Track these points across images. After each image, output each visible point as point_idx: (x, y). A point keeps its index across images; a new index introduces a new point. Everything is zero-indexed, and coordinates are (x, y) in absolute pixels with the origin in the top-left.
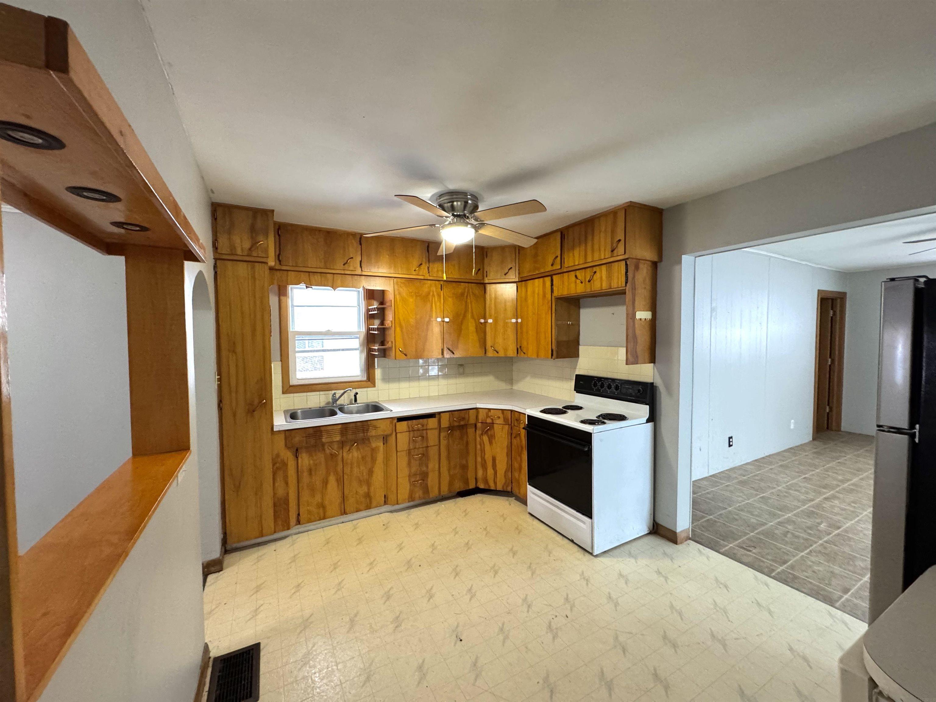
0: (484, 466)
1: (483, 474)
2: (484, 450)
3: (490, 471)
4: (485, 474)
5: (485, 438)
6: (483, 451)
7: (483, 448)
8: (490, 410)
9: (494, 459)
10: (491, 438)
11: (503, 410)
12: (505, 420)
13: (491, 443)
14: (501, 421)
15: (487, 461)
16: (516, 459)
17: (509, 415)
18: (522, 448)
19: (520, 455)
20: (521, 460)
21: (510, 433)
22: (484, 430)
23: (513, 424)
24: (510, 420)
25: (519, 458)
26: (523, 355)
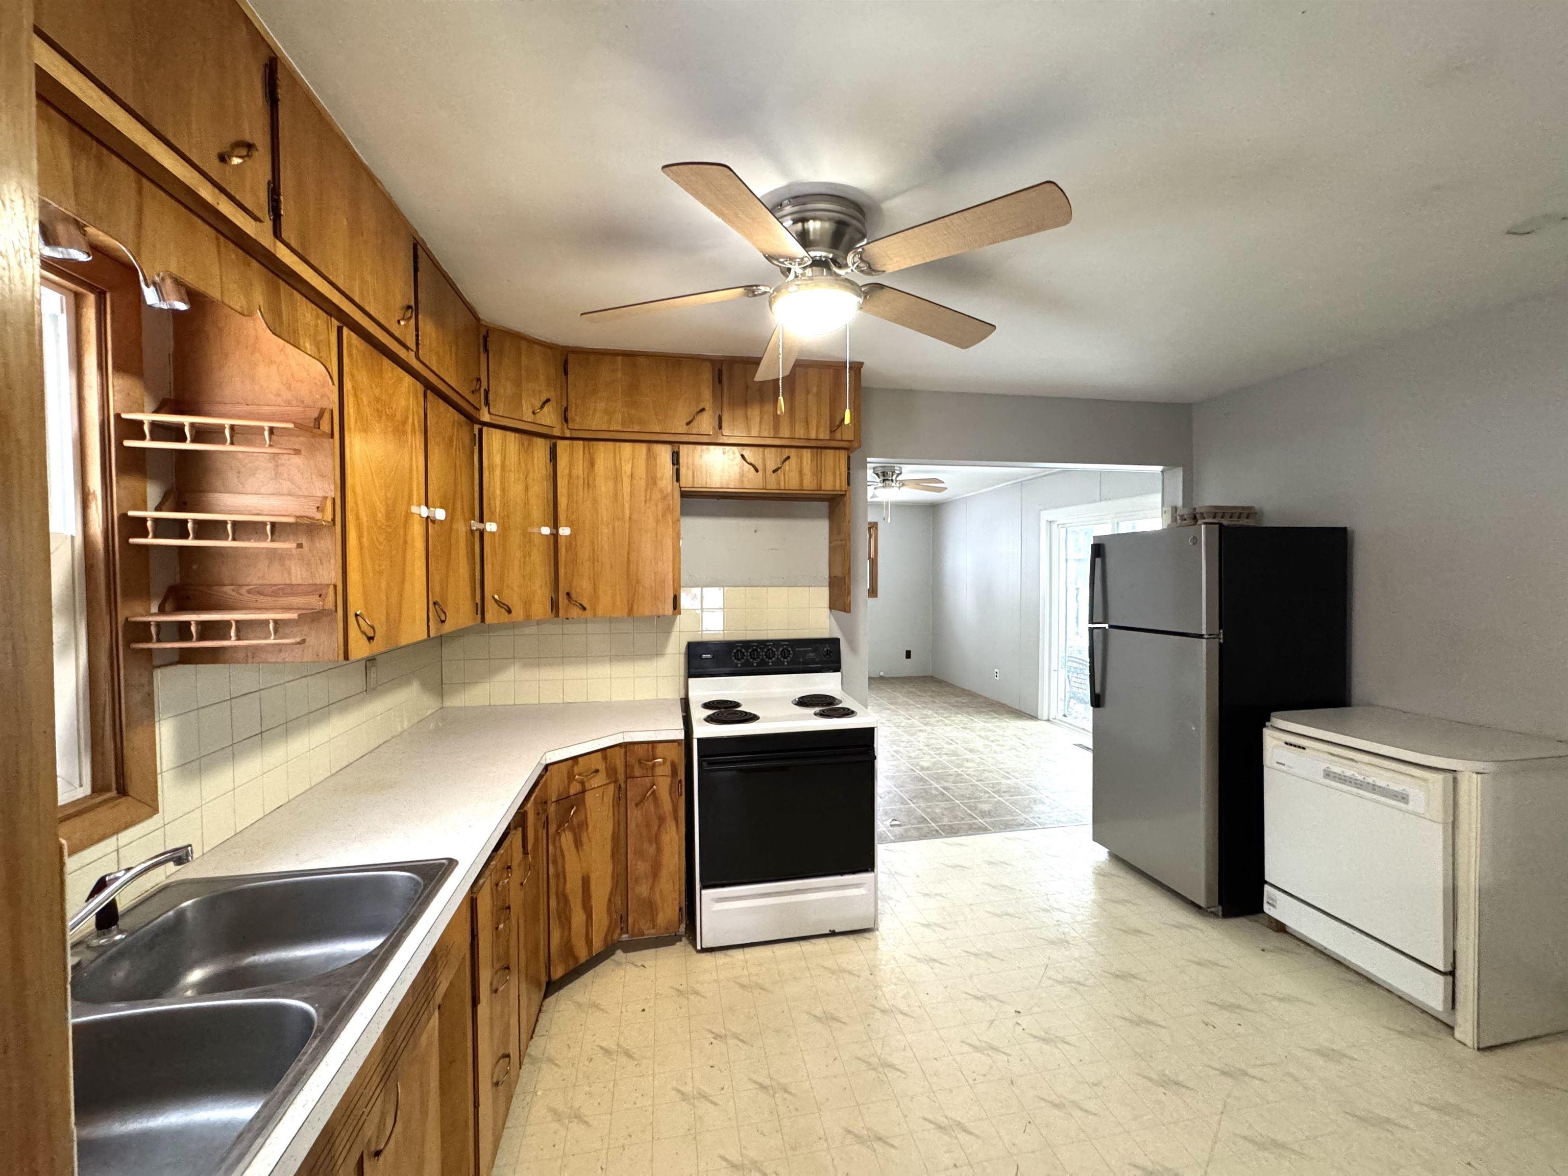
0: (565, 913)
1: (562, 937)
2: (564, 872)
3: (578, 918)
4: (566, 933)
5: (567, 839)
6: (561, 875)
7: (560, 869)
8: (575, 759)
9: (586, 882)
10: (579, 830)
11: (604, 751)
12: (612, 772)
13: (578, 843)
14: (600, 780)
15: (570, 898)
16: (640, 854)
17: (618, 760)
18: (661, 820)
19: (656, 840)
20: (659, 850)
21: (620, 800)
22: (564, 820)
23: (629, 777)
24: (621, 769)
25: (652, 850)
26: (575, 612)
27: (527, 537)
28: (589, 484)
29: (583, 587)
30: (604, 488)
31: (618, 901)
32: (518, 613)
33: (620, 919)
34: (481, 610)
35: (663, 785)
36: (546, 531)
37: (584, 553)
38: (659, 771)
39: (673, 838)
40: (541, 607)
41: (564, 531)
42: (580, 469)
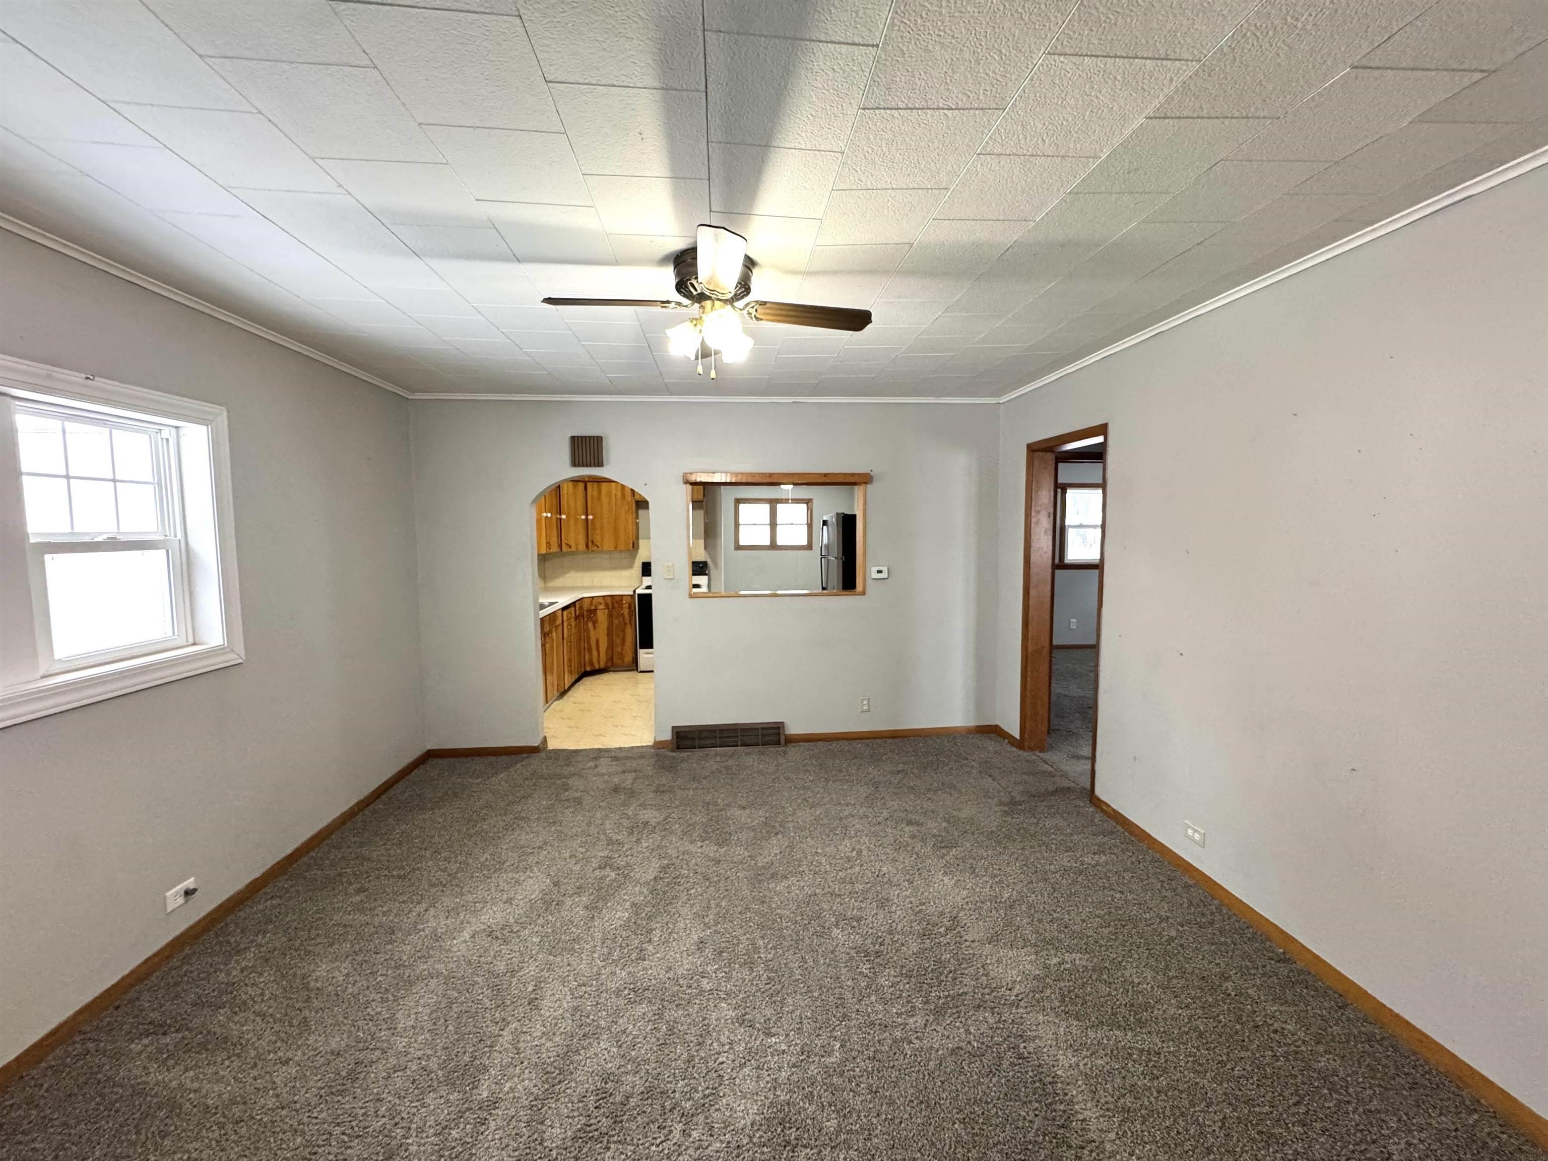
0: (590, 650)
1: (589, 656)
2: (589, 632)
3: (595, 653)
4: (591, 659)
5: (590, 624)
6: (589, 637)
8: (593, 597)
9: (597, 641)
10: (595, 623)
11: (604, 596)
12: (606, 604)
13: (595, 628)
14: (602, 607)
15: (592, 645)
16: (618, 635)
17: (609, 600)
18: (625, 624)
19: (623, 631)
20: (624, 635)
21: (610, 616)
22: (589, 618)
23: (613, 607)
24: (610, 604)
25: (622, 634)
26: (595, 548)
27: (576, 520)
28: (599, 498)
29: (597, 539)
30: (605, 500)
31: (610, 652)
32: (573, 548)
33: (611, 659)
34: (560, 546)
35: (626, 611)
36: (583, 517)
37: (598, 525)
38: (625, 606)
39: (629, 631)
40: (582, 547)
41: (590, 517)
42: (595, 494)
